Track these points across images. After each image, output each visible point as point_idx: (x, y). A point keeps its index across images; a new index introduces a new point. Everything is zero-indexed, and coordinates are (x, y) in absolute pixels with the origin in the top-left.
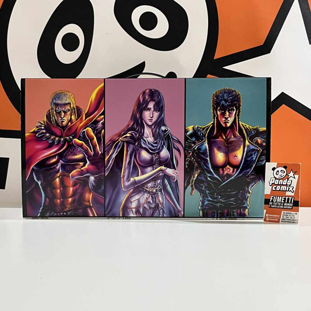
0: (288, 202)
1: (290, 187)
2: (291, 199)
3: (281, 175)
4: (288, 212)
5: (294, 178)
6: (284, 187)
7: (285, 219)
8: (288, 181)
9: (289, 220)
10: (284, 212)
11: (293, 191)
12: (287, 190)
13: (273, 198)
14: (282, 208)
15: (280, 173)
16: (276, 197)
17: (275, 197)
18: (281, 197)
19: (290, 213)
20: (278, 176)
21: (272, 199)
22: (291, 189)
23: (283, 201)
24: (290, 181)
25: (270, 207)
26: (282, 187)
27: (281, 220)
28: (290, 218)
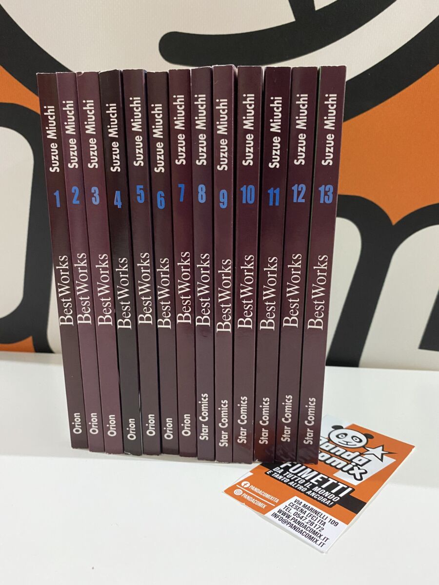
0: (329, 489)
1: (355, 468)
2: (343, 489)
3: (347, 442)
4: (312, 506)
5: (382, 460)
6: (338, 461)
7: (288, 517)
8: (360, 458)
9: (299, 523)
10: (301, 500)
11: (358, 477)
12: (344, 469)
13: (293, 465)
14: (300, 491)
15: (348, 439)
16: (304, 467)
17: (299, 465)
18: (315, 473)
19: (316, 512)
20: (341, 440)
21: (290, 465)
22: (356, 471)
23: (317, 481)
24: (364, 461)
25: (270, 475)
26: (334, 459)
27: (276, 510)
28: (307, 521)
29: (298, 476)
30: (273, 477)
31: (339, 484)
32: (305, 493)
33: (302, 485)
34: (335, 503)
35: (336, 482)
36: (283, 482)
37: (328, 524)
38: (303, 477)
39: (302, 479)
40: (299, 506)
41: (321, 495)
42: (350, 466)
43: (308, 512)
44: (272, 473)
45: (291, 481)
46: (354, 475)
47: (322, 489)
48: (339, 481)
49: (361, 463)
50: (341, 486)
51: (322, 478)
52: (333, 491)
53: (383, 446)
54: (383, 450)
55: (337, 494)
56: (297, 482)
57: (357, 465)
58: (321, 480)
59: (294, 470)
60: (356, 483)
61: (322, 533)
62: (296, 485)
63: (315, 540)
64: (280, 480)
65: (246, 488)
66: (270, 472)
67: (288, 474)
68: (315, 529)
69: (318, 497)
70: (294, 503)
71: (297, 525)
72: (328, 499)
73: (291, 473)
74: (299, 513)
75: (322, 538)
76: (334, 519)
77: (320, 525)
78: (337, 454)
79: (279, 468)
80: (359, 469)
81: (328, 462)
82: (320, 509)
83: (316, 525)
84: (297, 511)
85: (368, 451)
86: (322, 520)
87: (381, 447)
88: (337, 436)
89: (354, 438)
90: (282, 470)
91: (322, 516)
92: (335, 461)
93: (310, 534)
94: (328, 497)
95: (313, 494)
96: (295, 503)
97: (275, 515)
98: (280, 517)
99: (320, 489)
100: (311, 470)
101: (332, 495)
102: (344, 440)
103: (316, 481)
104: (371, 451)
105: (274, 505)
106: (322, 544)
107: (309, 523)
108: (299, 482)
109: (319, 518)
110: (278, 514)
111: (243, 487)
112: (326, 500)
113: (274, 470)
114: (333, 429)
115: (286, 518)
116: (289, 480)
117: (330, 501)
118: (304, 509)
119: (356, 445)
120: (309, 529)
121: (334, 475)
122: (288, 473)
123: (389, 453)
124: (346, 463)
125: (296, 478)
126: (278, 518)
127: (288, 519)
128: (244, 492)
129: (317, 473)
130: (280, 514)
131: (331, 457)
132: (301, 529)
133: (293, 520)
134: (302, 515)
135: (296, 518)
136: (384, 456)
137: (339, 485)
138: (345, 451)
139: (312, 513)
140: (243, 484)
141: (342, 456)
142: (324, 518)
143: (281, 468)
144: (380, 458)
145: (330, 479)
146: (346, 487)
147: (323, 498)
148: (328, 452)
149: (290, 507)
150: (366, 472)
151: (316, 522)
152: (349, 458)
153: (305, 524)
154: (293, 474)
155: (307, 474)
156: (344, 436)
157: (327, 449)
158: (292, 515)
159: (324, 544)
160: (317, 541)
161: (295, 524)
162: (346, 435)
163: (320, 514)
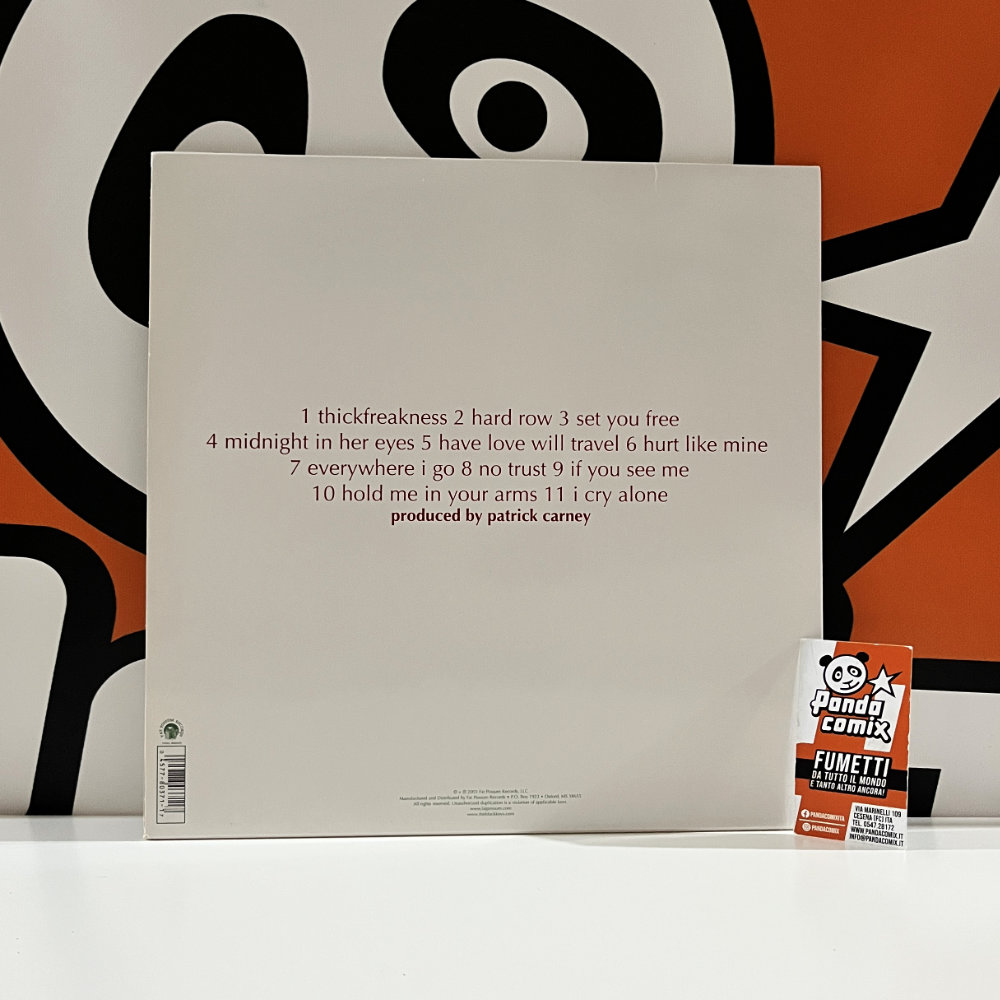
0: (871, 773)
1: (877, 724)
3: (848, 683)
5: (892, 694)
6: (858, 722)
7: (862, 831)
9: (874, 832)
10: (860, 805)
11: (886, 738)
12: (869, 733)
13: (823, 757)
14: (851, 793)
15: (846, 677)
16: (834, 754)
18: (848, 757)
19: (879, 811)
20: (840, 684)
21: (821, 760)
22: (880, 730)
23: (857, 768)
24: (879, 705)
25: (815, 787)
26: (852, 722)
27: (849, 831)
28: (877, 826)
29: (839, 772)
30: (820, 789)
31: (876, 759)
32: (856, 793)
33: (848, 783)
34: (886, 788)
35: (871, 758)
36: (830, 790)
37: (894, 818)
38: (842, 770)
39: (844, 773)
41: (870, 786)
42: (871, 724)
43: (872, 815)
44: (815, 784)
45: (837, 783)
47: (867, 776)
48: (874, 754)
49: (877, 713)
51: (858, 760)
52: (876, 774)
55: (881, 775)
56: (842, 783)
57: (876, 718)
59: (829, 766)
60: (887, 748)
61: (895, 831)
64: (827, 790)
125: (838, 776)
158: (863, 827)
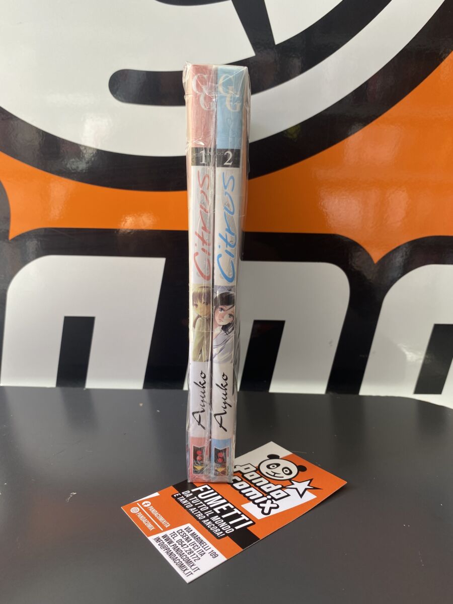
40: (187, 533)
46: (263, 508)
50: (244, 517)
53: (311, 480)
54: (309, 485)
58: (225, 509)
62: (197, 511)
63: (184, 569)
65: (145, 508)
66: (177, 495)
67: (196, 499)
68: (190, 558)
69: (212, 526)
70: (183, 530)
71: (174, 552)
72: (221, 530)
73: (198, 498)
74: (183, 540)
75: (193, 567)
76: (216, 550)
77: (198, 555)
78: (258, 485)
79: (189, 492)
80: (272, 503)
81: (243, 491)
82: (207, 539)
83: (195, 554)
84: (182, 539)
85: (293, 484)
86: (204, 550)
87: (309, 481)
88: (268, 467)
89: (284, 470)
90: (192, 494)
91: (204, 547)
92: (251, 491)
93: (183, 562)
94: (223, 528)
95: (209, 524)
96: (185, 531)
97: (158, 540)
98: (161, 542)
99: (219, 518)
100: (220, 497)
101: (228, 526)
102: (273, 470)
103: (219, 510)
104: (296, 485)
105: (162, 530)
106: (190, 573)
107: (188, 552)
108: (201, 509)
109: (201, 548)
110: (162, 539)
111: (142, 506)
112: (219, 530)
113: (183, 493)
114: (268, 458)
115: (167, 544)
116: (192, 505)
117: (222, 532)
118: (190, 536)
119: (283, 477)
120: (184, 557)
121: (242, 506)
122: (196, 497)
123: (315, 488)
124: (262, 495)
126: (159, 543)
127: (168, 545)
128: (141, 510)
129: (226, 501)
130: (163, 540)
131: (250, 487)
132: (177, 555)
133: (173, 547)
134: (186, 542)
135: (177, 545)
136: (307, 492)
137: (241, 517)
138: (268, 482)
139: (196, 542)
140: (143, 503)
141: (262, 487)
142: (206, 549)
143: (191, 492)
144: (301, 493)
145: (235, 509)
146: (247, 519)
147: (217, 528)
148: (250, 481)
149: (177, 534)
150: (278, 507)
151: (195, 552)
152: (267, 491)
153: (184, 552)
154: (200, 499)
155: (215, 501)
156: (276, 466)
157: (250, 478)
159: (192, 573)
160: (186, 570)
161: (173, 551)
162: (278, 465)
163: (205, 544)
